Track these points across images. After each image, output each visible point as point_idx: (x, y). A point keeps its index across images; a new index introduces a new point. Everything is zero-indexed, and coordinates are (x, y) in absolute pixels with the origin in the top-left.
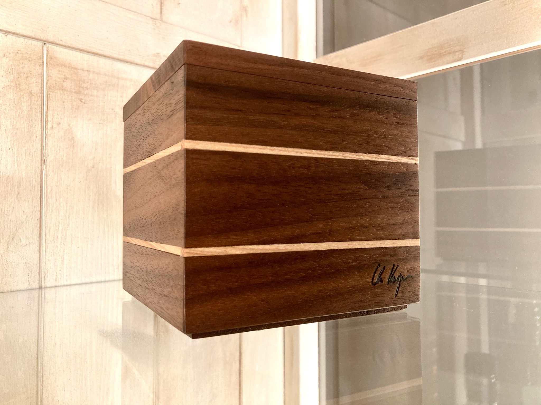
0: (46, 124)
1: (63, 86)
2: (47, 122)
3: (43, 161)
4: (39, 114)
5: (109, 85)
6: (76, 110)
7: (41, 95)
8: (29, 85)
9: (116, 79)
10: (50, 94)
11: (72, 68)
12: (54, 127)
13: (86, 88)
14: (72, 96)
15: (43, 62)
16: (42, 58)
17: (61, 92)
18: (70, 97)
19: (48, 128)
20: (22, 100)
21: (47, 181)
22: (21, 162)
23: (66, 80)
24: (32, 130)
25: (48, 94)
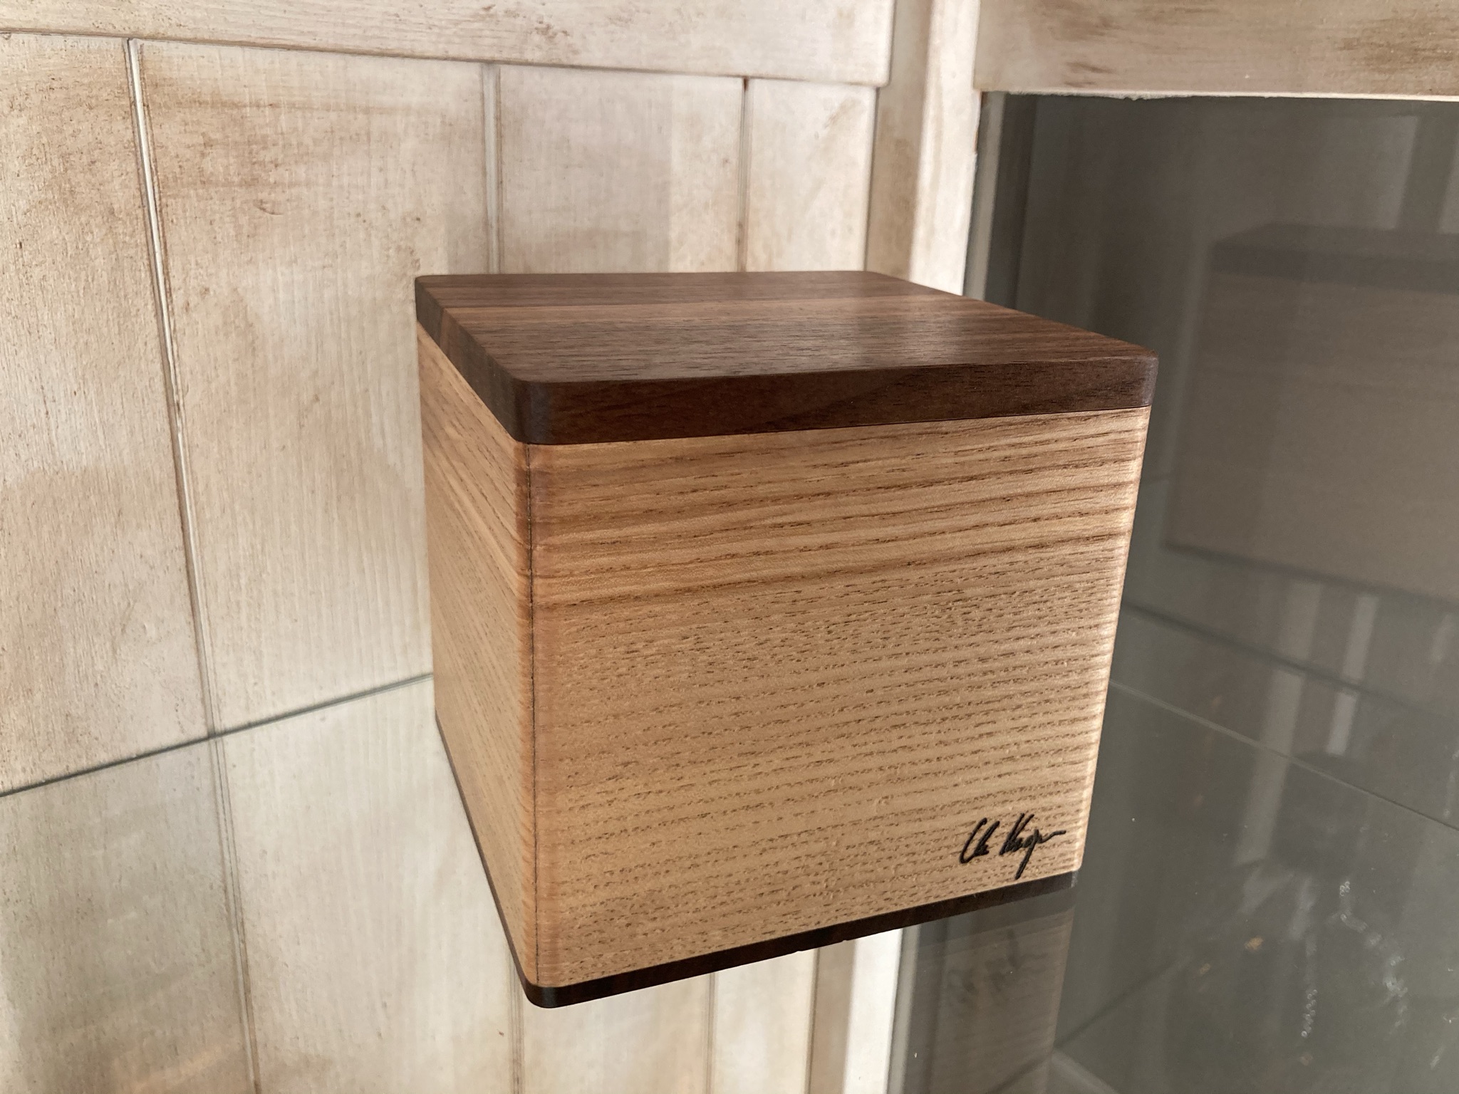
0: (169, 300)
1: (201, 171)
2: (169, 292)
3: (173, 408)
4: (143, 275)
5: (341, 139)
6: (251, 241)
7: (139, 212)
8: (102, 188)
9: (360, 116)
10: (167, 206)
11: (224, 104)
12: (192, 305)
13: (272, 162)
14: (233, 199)
15: (134, 103)
16: (128, 90)
17: (200, 191)
18: (228, 202)
19: (176, 310)
20: (89, 238)
21: (191, 462)
22: (113, 425)
23: (209, 150)
24: (130, 327)
25: (160, 205)
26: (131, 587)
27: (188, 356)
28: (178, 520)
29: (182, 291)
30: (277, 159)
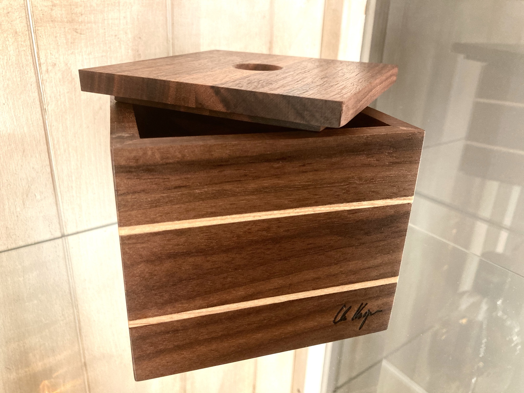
0: (40, 68)
1: (51, 16)
2: (40, 65)
3: (43, 110)
4: (29, 57)
5: (108, 4)
6: (72, 45)
7: (27, 32)
8: (12, 23)
10: (38, 30)
12: (49, 70)
13: (80, 13)
14: (64, 28)
17: (51, 24)
18: (63, 29)
19: (43, 72)
20: (7, 43)
21: (51, 132)
22: (20, 117)
23: (54, 8)
24: (25, 78)
25: (35, 30)
26: (29, 180)
27: (48, 90)
28: (47, 154)
29: (45, 64)
30: (82, 12)
